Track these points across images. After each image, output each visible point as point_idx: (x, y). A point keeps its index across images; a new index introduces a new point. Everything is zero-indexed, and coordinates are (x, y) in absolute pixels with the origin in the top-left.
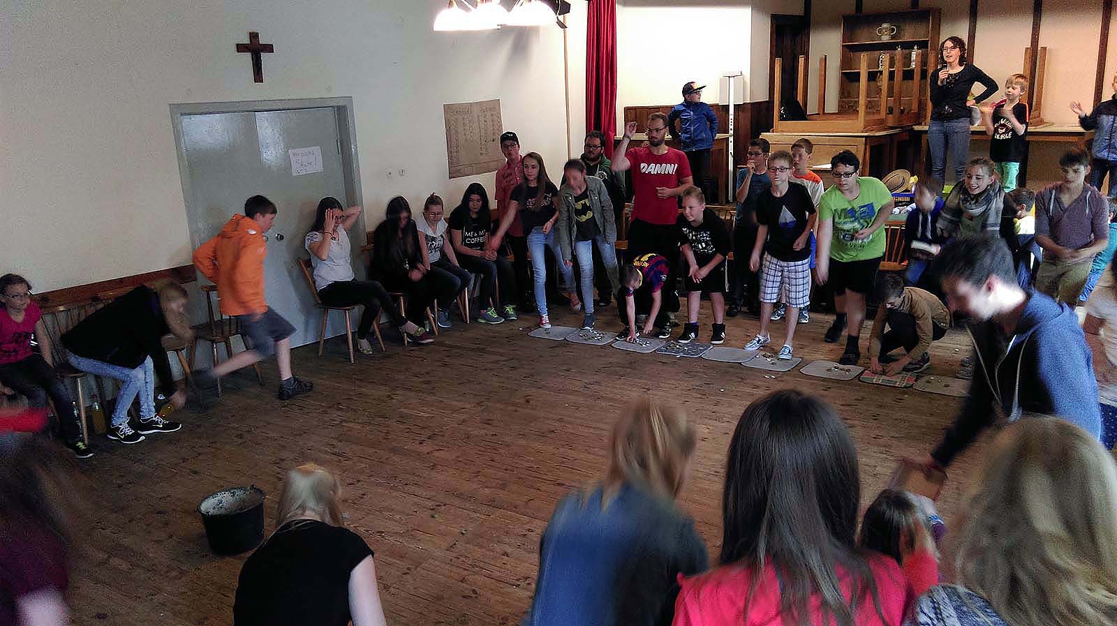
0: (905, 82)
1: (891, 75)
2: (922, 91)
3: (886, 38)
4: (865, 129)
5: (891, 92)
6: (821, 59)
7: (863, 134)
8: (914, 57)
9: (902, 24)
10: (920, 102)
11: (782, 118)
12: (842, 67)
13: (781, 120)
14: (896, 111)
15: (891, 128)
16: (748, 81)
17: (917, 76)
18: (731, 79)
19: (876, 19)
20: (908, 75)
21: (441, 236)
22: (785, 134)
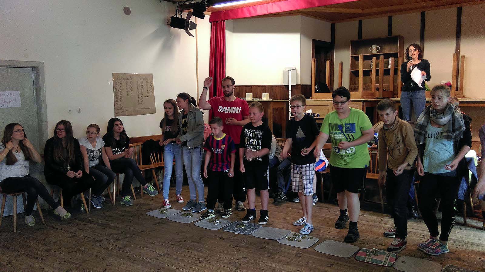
0: (386, 76)
1: (377, 71)
2: (395, 80)
3: (374, 52)
4: (363, 97)
5: (377, 81)
6: (340, 64)
7: (361, 100)
8: (390, 62)
9: (383, 45)
10: (394, 87)
11: (316, 91)
12: (351, 68)
13: (316, 92)
14: (381, 91)
15: (378, 98)
16: (299, 72)
17: (392, 72)
18: (290, 71)
19: (368, 43)
20: (387, 72)
21: (99, 150)
22: (317, 100)
